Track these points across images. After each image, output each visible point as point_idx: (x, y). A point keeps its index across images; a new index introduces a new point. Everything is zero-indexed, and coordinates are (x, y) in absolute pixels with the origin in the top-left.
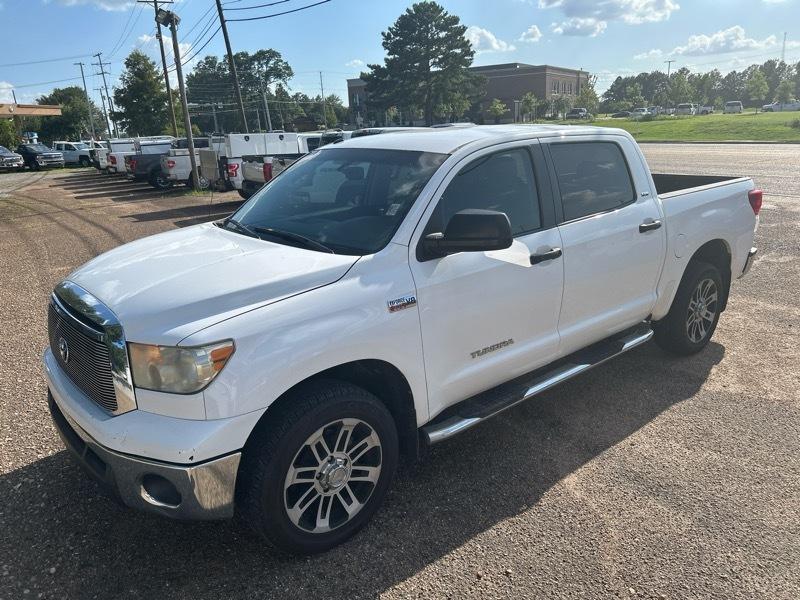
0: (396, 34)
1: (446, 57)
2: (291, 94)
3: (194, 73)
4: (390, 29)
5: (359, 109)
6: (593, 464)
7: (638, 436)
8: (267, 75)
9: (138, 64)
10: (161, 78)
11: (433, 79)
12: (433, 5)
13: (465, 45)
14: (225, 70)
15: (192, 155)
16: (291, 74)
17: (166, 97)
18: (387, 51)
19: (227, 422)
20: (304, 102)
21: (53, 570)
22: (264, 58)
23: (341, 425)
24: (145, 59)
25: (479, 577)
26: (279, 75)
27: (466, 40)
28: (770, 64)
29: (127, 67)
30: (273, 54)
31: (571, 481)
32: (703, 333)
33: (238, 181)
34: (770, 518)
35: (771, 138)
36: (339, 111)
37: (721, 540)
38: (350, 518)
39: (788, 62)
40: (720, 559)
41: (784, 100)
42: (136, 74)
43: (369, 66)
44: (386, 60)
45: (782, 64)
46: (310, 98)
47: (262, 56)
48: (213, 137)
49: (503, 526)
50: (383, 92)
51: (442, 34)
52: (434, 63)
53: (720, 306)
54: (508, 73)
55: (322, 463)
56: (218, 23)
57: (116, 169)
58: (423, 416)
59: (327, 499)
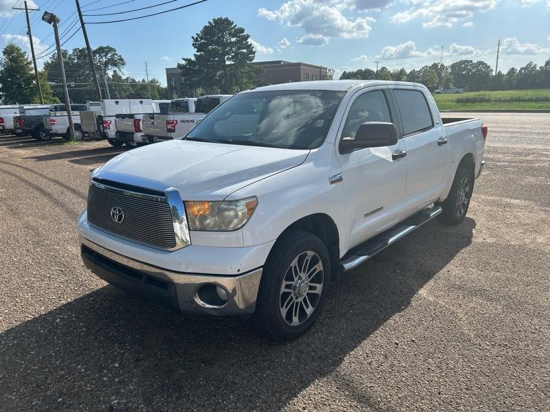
0: (202, 38)
1: (237, 54)
2: (124, 77)
3: (50, 62)
4: (197, 34)
5: (175, 88)
6: (431, 283)
7: (449, 267)
8: (106, 64)
9: (13, 52)
10: (30, 63)
11: (228, 69)
12: (227, 20)
13: (249, 47)
14: (74, 59)
15: (69, 116)
16: (124, 64)
17: (35, 77)
18: (196, 50)
19: (255, 248)
20: (133, 84)
21: (117, 365)
22: (104, 52)
23: (306, 255)
24: (18, 50)
25: (397, 344)
26: (115, 64)
27: (249, 43)
28: (435, 66)
29: (4, 55)
30: (110, 49)
31: (423, 292)
32: (462, 211)
33: (112, 132)
34: (542, 301)
35: (446, 109)
36: (159, 90)
37: (522, 315)
38: (308, 317)
39: (445, 65)
40: (526, 323)
41: (447, 87)
42: (10, 60)
43: (184, 59)
44: (195, 55)
45: (442, 65)
46: (137, 81)
47: (101, 50)
48: (90, 102)
49: (396, 317)
50: (193, 77)
51: (234, 40)
52: (228, 59)
53: (469, 195)
54: (275, 67)
55: (296, 279)
56: (79, 24)
57: (3, 126)
58: (343, 252)
59: (297, 303)
